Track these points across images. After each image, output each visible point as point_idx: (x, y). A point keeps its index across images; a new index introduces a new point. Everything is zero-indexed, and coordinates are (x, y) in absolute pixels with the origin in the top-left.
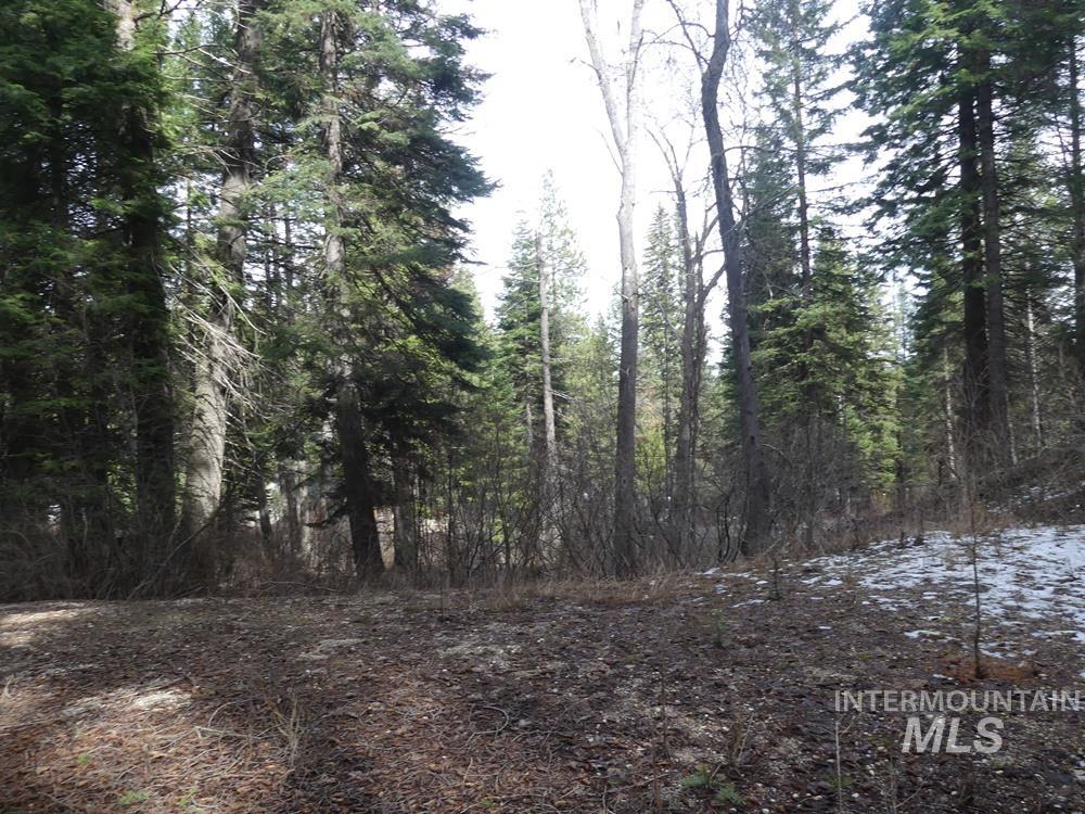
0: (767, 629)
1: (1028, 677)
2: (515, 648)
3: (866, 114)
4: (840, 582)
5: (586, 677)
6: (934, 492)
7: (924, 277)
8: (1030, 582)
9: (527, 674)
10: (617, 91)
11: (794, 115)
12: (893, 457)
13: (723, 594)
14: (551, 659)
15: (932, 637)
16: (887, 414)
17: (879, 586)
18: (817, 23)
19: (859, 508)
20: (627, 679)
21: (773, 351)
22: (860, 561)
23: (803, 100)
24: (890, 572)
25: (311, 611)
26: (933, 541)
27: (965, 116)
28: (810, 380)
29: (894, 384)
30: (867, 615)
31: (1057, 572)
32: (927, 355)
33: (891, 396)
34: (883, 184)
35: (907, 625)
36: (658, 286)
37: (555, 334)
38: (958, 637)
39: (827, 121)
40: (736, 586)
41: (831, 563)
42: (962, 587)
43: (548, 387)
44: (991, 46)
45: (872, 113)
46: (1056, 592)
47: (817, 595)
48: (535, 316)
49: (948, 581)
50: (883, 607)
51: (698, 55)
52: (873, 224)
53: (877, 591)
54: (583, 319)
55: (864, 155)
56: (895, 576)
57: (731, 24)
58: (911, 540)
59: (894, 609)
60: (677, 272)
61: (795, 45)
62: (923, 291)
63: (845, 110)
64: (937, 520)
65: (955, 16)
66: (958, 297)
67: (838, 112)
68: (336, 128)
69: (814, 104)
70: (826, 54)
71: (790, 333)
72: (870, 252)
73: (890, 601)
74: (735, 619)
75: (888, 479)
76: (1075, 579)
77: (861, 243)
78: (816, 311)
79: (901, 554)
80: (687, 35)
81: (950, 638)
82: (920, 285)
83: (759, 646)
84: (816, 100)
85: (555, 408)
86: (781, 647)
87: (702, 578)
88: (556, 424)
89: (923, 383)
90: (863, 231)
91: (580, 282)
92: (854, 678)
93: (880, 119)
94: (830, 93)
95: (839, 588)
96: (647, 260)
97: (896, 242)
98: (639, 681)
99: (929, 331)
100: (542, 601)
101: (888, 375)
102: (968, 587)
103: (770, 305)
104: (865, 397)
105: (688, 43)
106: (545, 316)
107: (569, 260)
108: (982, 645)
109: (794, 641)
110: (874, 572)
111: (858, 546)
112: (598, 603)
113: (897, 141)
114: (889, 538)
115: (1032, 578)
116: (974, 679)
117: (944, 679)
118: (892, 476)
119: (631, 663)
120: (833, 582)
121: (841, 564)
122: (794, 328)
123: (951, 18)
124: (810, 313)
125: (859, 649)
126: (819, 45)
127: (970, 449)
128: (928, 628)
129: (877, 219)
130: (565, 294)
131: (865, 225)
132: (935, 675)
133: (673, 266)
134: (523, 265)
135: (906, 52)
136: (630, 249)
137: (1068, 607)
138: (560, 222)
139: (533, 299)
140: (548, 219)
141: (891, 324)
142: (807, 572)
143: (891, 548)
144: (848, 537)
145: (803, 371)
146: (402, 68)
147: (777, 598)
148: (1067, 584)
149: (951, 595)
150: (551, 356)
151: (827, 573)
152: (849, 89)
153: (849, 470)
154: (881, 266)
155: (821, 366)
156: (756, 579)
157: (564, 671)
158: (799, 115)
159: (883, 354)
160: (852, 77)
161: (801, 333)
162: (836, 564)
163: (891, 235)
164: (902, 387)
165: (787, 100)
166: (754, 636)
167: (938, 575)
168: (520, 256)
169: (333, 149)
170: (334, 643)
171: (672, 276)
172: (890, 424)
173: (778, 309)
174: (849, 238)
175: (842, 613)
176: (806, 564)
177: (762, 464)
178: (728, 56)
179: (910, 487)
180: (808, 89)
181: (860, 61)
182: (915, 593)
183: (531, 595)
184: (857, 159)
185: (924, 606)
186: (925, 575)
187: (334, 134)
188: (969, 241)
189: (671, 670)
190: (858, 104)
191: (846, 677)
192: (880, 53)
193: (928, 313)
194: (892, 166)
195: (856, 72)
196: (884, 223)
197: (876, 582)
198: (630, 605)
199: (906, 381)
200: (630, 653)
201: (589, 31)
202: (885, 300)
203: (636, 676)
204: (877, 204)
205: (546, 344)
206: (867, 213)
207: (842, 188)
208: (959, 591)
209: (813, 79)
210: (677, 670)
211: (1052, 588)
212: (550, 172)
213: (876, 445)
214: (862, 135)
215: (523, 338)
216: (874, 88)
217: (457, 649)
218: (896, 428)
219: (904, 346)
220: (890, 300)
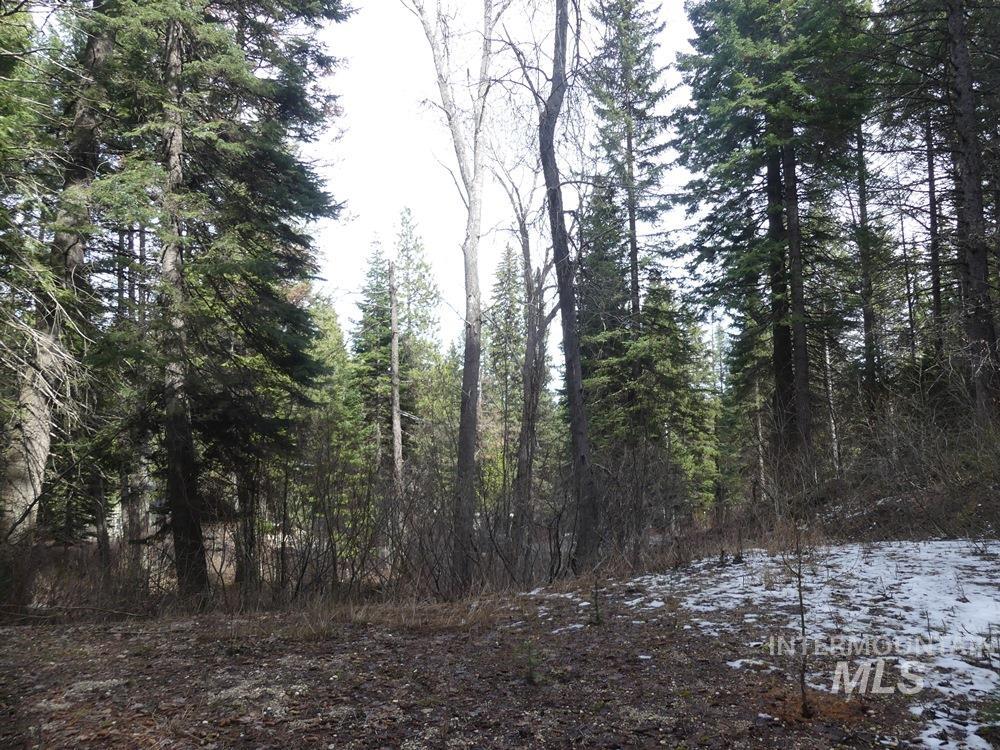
0: (584, 659)
1: (857, 714)
2: (300, 688)
3: (689, 171)
4: (662, 603)
5: (373, 728)
6: (749, 511)
7: (739, 318)
8: (846, 602)
9: (303, 724)
10: (466, 131)
11: (626, 166)
12: (712, 478)
13: (544, 618)
14: (337, 702)
15: (755, 667)
16: (706, 440)
17: (700, 608)
18: (647, 87)
19: (683, 525)
20: (420, 728)
21: (606, 379)
22: (682, 580)
23: (634, 154)
24: (710, 592)
25: (91, 642)
26: (751, 558)
27: (772, 177)
28: (639, 406)
29: (713, 413)
30: (689, 641)
31: (870, 591)
32: (741, 388)
33: (710, 424)
34: (703, 233)
35: (729, 653)
36: (505, 319)
37: (405, 357)
38: (781, 666)
39: (655, 172)
40: (558, 608)
41: (654, 583)
42: (782, 608)
43: (396, 408)
44: (794, 116)
45: (694, 170)
46: (871, 612)
47: (639, 618)
48: (387, 340)
49: (768, 601)
50: (705, 632)
51: (536, 95)
52: (695, 267)
53: (699, 614)
54: (436, 347)
55: (687, 206)
56: (716, 596)
57: (567, 70)
58: (731, 558)
59: (716, 634)
60: (523, 307)
61: (628, 105)
62: (737, 331)
63: (671, 165)
64: (753, 537)
65: (764, 88)
66: (768, 335)
67: (665, 166)
68: (178, 138)
69: (643, 159)
70: (655, 115)
71: (621, 364)
72: (692, 293)
73: (711, 624)
74: (553, 647)
75: (708, 499)
76: (887, 598)
77: (684, 283)
78: (643, 343)
79: (721, 572)
80: (527, 77)
81: (773, 668)
82: (735, 325)
83: (574, 681)
84: (646, 155)
85: (403, 427)
86: (597, 682)
87: (525, 600)
88: (403, 443)
89: (737, 413)
90: (686, 273)
91: (433, 313)
92: (674, 720)
93: (700, 175)
94: (657, 150)
95: (660, 610)
96: (496, 294)
97: (714, 285)
98: (432, 731)
99: (742, 366)
100: (351, 627)
101: (708, 405)
102: (787, 608)
103: (602, 337)
104: (688, 424)
105: (526, 83)
106: (396, 341)
107: (423, 292)
108: (807, 678)
109: (612, 674)
110: (695, 592)
111: (680, 564)
112: (412, 630)
113: (716, 196)
114: (709, 556)
115: (847, 597)
116: (802, 719)
117: (770, 720)
118: (712, 496)
119: (428, 706)
120: (655, 604)
121: (663, 583)
122: (624, 359)
123: (760, 90)
124: (639, 345)
125: (680, 683)
126: (648, 107)
127: (782, 471)
128: (751, 657)
129: (698, 263)
130: (419, 323)
131: (687, 267)
132: (761, 715)
133: (520, 302)
134: (375, 292)
135: (724, 116)
136: (474, 278)
137: (887, 629)
138: (415, 255)
139: (385, 325)
140: (405, 253)
141: (710, 359)
142: (630, 592)
143: (713, 566)
144: (671, 554)
145: (632, 396)
146: (244, 82)
147: (596, 622)
148: (881, 603)
149: (771, 618)
150: (401, 379)
151: (650, 593)
152: (674, 147)
153: (674, 489)
154: (701, 306)
155: (648, 393)
156: (579, 600)
157: (349, 718)
158: (631, 167)
159: (703, 385)
160: (677, 137)
161: (630, 363)
162: (659, 583)
163: (710, 277)
164: (720, 416)
165: (620, 153)
166: (569, 668)
167: (758, 594)
168: (375, 283)
169: (174, 160)
170: (90, 686)
171: (518, 310)
172: (710, 449)
173: (611, 340)
174: (673, 279)
175: (662, 640)
176: (629, 584)
177: (592, 483)
178: (565, 100)
179: (727, 506)
180: (638, 145)
181: (683, 125)
182: (736, 615)
183: (344, 618)
184: (680, 209)
185: (745, 630)
186: (746, 596)
187: (177, 144)
188: (777, 284)
189: (473, 714)
190: (682, 161)
191: (665, 719)
192: (701, 119)
193: (743, 349)
194: (710, 218)
195: (680, 133)
196: (703, 268)
197: (698, 604)
198: (443, 631)
199: (723, 410)
200: (431, 692)
201: (440, 76)
202: (706, 339)
203: (431, 724)
204: (698, 250)
205: (396, 367)
206: (689, 258)
207: (667, 234)
208: (778, 613)
209: (643, 136)
210: (480, 715)
211: (867, 609)
212: (409, 211)
213: (697, 467)
214: (685, 188)
215: (376, 361)
216: (695, 148)
217: (232, 691)
218: (715, 453)
219: (721, 379)
220: (710, 339)
